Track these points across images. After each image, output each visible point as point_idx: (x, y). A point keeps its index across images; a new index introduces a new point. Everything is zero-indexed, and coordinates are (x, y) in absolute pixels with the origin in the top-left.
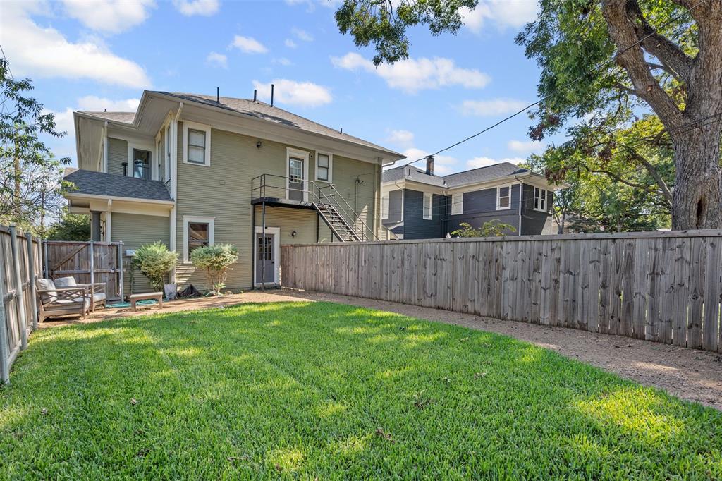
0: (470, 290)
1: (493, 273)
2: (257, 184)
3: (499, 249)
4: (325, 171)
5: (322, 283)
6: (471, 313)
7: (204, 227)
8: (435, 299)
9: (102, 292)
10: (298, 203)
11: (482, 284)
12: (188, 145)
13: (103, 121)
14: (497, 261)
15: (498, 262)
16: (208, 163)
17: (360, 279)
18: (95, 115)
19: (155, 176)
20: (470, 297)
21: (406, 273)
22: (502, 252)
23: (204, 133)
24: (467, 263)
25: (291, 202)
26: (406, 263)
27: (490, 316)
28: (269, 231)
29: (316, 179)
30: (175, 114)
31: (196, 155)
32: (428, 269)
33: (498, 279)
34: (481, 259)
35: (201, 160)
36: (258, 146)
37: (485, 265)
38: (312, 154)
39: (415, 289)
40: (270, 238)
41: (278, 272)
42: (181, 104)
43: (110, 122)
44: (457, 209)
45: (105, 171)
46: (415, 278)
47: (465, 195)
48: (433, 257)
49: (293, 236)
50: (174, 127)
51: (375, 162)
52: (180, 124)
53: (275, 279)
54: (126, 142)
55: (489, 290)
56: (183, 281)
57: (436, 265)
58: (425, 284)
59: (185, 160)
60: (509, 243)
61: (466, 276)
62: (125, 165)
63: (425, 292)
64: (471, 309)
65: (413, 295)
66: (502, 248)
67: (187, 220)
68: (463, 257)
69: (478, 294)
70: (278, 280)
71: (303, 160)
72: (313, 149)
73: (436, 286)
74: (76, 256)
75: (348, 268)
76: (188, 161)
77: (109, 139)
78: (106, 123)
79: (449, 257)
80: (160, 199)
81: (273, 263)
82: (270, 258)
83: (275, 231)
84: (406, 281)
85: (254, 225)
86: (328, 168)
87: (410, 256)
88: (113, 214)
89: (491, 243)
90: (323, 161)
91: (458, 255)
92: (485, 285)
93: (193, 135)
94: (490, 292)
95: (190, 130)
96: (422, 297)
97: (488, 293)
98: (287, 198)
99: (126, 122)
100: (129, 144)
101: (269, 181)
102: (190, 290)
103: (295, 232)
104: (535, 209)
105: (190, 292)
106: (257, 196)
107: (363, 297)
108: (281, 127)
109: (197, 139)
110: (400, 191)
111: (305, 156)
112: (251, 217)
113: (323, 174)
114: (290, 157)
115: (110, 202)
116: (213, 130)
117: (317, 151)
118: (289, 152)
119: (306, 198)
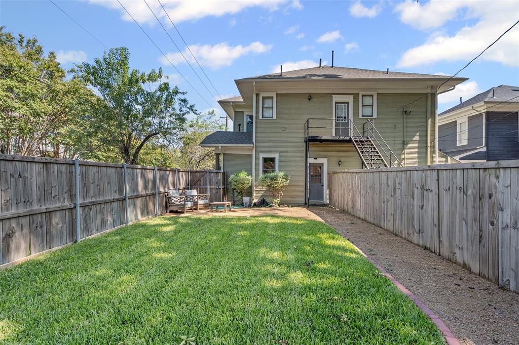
0: (457, 233)
1: (486, 214)
3: (493, 180)
4: (370, 108)
5: (347, 205)
6: (459, 264)
7: (273, 160)
8: (423, 237)
9: (207, 199)
10: (342, 138)
11: (472, 227)
12: (263, 107)
14: (490, 196)
15: (493, 198)
16: (275, 117)
17: (367, 205)
18: (227, 100)
20: (457, 243)
21: (398, 202)
22: (497, 184)
23: (272, 98)
24: (453, 197)
25: (337, 138)
26: (398, 192)
27: (484, 277)
28: (319, 161)
29: (360, 116)
31: (268, 113)
32: (415, 199)
33: (492, 224)
34: (469, 192)
35: (271, 116)
36: (309, 99)
37: (475, 201)
38: (356, 96)
39: (405, 222)
40: (321, 166)
41: (326, 193)
42: (254, 82)
45: (232, 130)
46: (405, 208)
48: (419, 188)
49: (339, 164)
50: (254, 98)
51: (429, 91)
52: (257, 95)
53: (324, 199)
54: (243, 112)
55: (481, 237)
56: (259, 196)
57: (422, 197)
58: (413, 217)
59: (260, 117)
60: (508, 171)
61: (452, 214)
62: (239, 125)
63: (413, 226)
64: (459, 259)
65: (403, 227)
66: (498, 177)
67: (262, 156)
68: (449, 189)
69: (467, 240)
70: (326, 200)
71: (348, 103)
72: (357, 92)
73: (423, 221)
74: (202, 178)
75: (360, 193)
76: (263, 117)
77: (235, 112)
79: (434, 187)
80: (246, 143)
81: (323, 185)
82: (320, 182)
83: (324, 161)
84: (398, 211)
85: (306, 157)
86: (372, 106)
87: (400, 184)
88: (224, 154)
89: (482, 171)
90: (368, 101)
91: (444, 184)
92: (476, 229)
94: (483, 241)
95: (264, 98)
96: (411, 232)
97: (480, 242)
98: (334, 135)
99: (241, 100)
100: (245, 113)
102: (262, 202)
103: (340, 162)
105: (263, 203)
107: (369, 223)
108: (325, 81)
109: (268, 103)
110: (481, 115)
111: (350, 99)
112: (304, 151)
113: (368, 111)
114: (336, 103)
115: (220, 147)
116: (278, 95)
117: (361, 93)
118: (336, 99)
119: (351, 134)
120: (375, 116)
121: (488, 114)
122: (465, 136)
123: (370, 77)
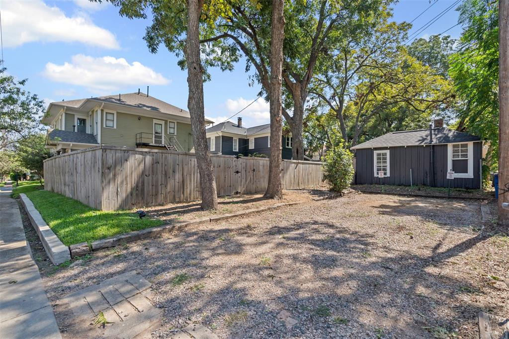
2: (138, 136)
4: (173, 129)
10: (158, 145)
12: (106, 120)
13: (63, 107)
16: (115, 127)
18: (60, 104)
19: (88, 131)
23: (113, 114)
25: (154, 145)
29: (168, 133)
30: (100, 106)
31: (110, 124)
35: (112, 126)
36: (139, 119)
38: (166, 123)
42: (103, 103)
43: (67, 107)
44: (252, 146)
45: (63, 129)
47: (255, 138)
50: (99, 112)
52: (102, 111)
54: (74, 115)
59: (104, 126)
62: (74, 126)
71: (161, 125)
72: (166, 120)
76: (106, 126)
77: (66, 113)
78: (65, 107)
80: (92, 143)
90: (172, 125)
93: (108, 115)
95: (106, 113)
98: (154, 143)
99: (75, 107)
100: (76, 116)
101: (144, 135)
104: (287, 147)
106: (138, 142)
109: (110, 117)
110: (220, 136)
111: (163, 123)
113: (172, 130)
114: (155, 124)
115: (71, 145)
116: (117, 113)
117: (169, 120)
118: (155, 121)
119: (163, 143)
120: (176, 134)
121: (222, 136)
122: (214, 146)
123: (178, 115)
